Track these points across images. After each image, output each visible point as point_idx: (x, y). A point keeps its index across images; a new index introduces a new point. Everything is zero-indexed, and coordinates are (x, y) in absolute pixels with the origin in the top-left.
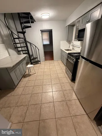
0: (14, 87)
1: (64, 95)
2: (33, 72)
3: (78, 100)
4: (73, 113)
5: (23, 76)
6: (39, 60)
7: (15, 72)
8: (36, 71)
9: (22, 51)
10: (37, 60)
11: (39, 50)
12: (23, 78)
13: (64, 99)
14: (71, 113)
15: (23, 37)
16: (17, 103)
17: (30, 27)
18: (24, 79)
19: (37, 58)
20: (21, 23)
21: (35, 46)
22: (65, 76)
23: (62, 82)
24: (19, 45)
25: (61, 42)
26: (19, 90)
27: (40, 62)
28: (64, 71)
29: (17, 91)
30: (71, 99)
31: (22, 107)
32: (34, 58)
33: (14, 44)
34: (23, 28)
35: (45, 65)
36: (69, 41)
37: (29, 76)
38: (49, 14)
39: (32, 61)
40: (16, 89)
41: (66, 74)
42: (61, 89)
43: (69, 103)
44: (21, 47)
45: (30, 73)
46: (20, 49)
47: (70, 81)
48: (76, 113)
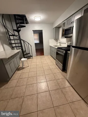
0: (8, 80)
1: (58, 84)
2: (26, 65)
3: (71, 87)
4: (70, 100)
5: (17, 69)
6: (31, 55)
7: (10, 64)
8: (30, 64)
9: (16, 47)
10: (29, 55)
11: (31, 46)
12: (16, 71)
13: (58, 87)
14: (68, 100)
15: (18, 35)
16: (12, 95)
17: (25, 26)
18: (18, 71)
19: (30, 53)
20: (17, 24)
21: (28, 43)
22: (55, 67)
23: (54, 73)
24: (13, 42)
25: (50, 40)
26: (13, 82)
27: (32, 57)
28: (55, 63)
29: (11, 83)
30: (65, 87)
31: (17, 98)
32: (26, 53)
33: (9, 40)
34: (18, 27)
35: (37, 60)
36: (56, 39)
37: (23, 69)
38: (40, 18)
39: (25, 56)
40: (10, 81)
41: (56, 65)
42: (54, 79)
43: (64, 90)
44: (15, 43)
45: (24, 67)
46: (14, 45)
47: (61, 71)
48: (72, 99)
